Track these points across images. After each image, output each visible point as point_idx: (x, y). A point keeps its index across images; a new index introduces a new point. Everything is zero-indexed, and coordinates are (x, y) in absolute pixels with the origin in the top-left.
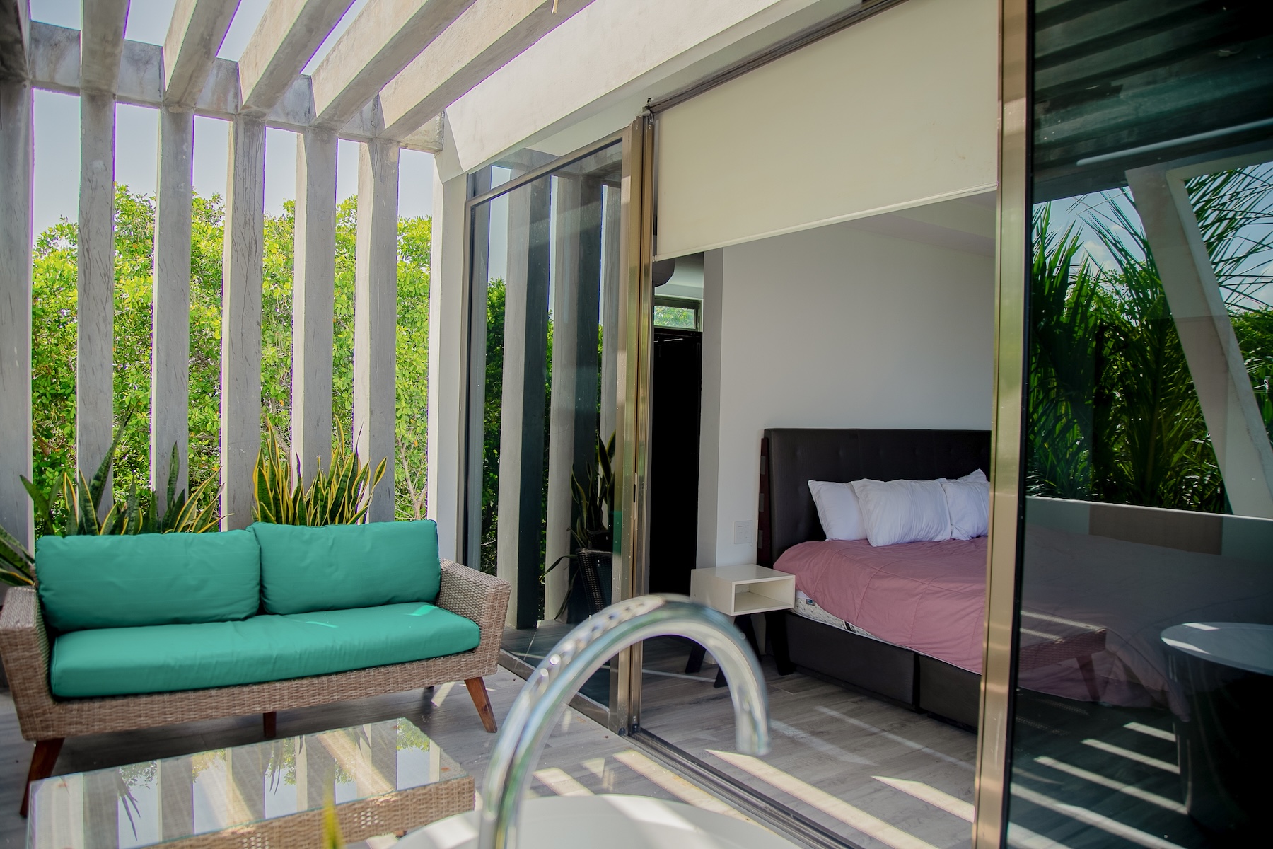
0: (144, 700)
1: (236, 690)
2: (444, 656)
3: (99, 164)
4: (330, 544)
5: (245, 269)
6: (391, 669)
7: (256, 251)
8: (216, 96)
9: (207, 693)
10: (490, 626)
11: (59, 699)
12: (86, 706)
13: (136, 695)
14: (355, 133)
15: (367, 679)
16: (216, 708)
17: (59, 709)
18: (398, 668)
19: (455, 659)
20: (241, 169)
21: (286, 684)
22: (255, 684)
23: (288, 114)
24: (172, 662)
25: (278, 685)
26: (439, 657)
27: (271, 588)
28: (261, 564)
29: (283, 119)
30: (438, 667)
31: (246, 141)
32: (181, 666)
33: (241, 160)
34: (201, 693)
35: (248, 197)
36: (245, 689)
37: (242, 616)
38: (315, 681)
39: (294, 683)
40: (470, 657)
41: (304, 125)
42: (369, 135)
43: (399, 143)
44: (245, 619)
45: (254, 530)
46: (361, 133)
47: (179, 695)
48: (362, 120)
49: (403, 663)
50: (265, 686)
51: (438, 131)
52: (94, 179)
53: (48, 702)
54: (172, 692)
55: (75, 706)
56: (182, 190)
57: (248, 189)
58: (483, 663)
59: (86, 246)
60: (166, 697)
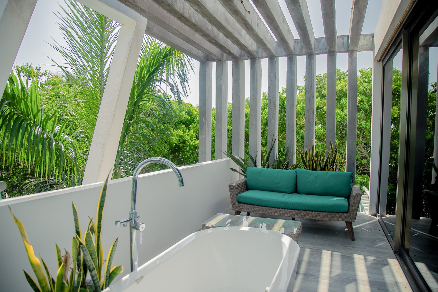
0: (256, 206)
1: (276, 209)
2: (337, 212)
3: (272, 75)
4: (316, 176)
5: (309, 97)
6: (319, 213)
7: (312, 92)
8: (300, 50)
9: (270, 208)
10: (353, 206)
11: (239, 202)
12: (244, 205)
13: (254, 205)
14: (341, 51)
15: (312, 214)
16: (271, 212)
17: (239, 204)
18: (321, 213)
19: (340, 214)
20: (307, 69)
21: (289, 210)
22: (281, 208)
23: (320, 50)
24: (262, 199)
25: (287, 210)
26: (336, 212)
27: (298, 186)
28: (297, 180)
29: (319, 52)
30: (334, 215)
31: (309, 60)
32: (263, 200)
33: (307, 66)
34: (268, 208)
35: (309, 76)
36: (279, 209)
37: (289, 192)
38: (297, 211)
39: (291, 211)
40: (345, 215)
41: (325, 52)
42: (346, 50)
43: (357, 50)
44: (290, 193)
45: (296, 170)
46: (343, 50)
47: (263, 207)
48: (344, 46)
49: (323, 212)
50: (284, 210)
51: (371, 43)
52: (271, 79)
53: (237, 202)
54: (262, 206)
55: (242, 205)
56: (292, 78)
57: (310, 74)
58: (350, 217)
59: (270, 96)
60: (260, 207)
